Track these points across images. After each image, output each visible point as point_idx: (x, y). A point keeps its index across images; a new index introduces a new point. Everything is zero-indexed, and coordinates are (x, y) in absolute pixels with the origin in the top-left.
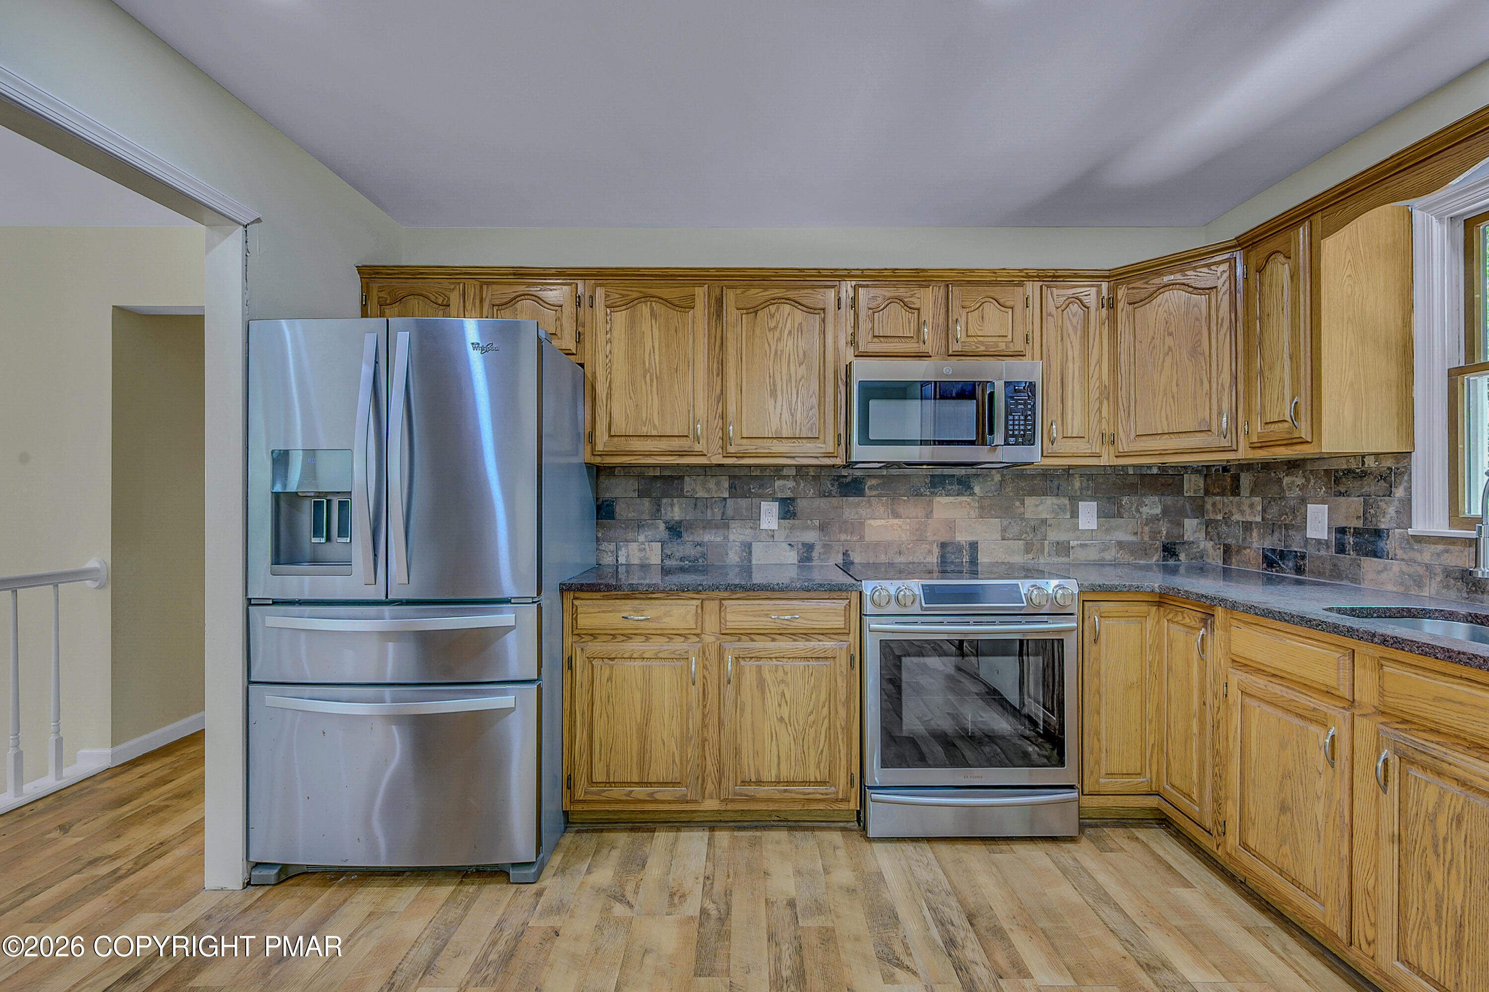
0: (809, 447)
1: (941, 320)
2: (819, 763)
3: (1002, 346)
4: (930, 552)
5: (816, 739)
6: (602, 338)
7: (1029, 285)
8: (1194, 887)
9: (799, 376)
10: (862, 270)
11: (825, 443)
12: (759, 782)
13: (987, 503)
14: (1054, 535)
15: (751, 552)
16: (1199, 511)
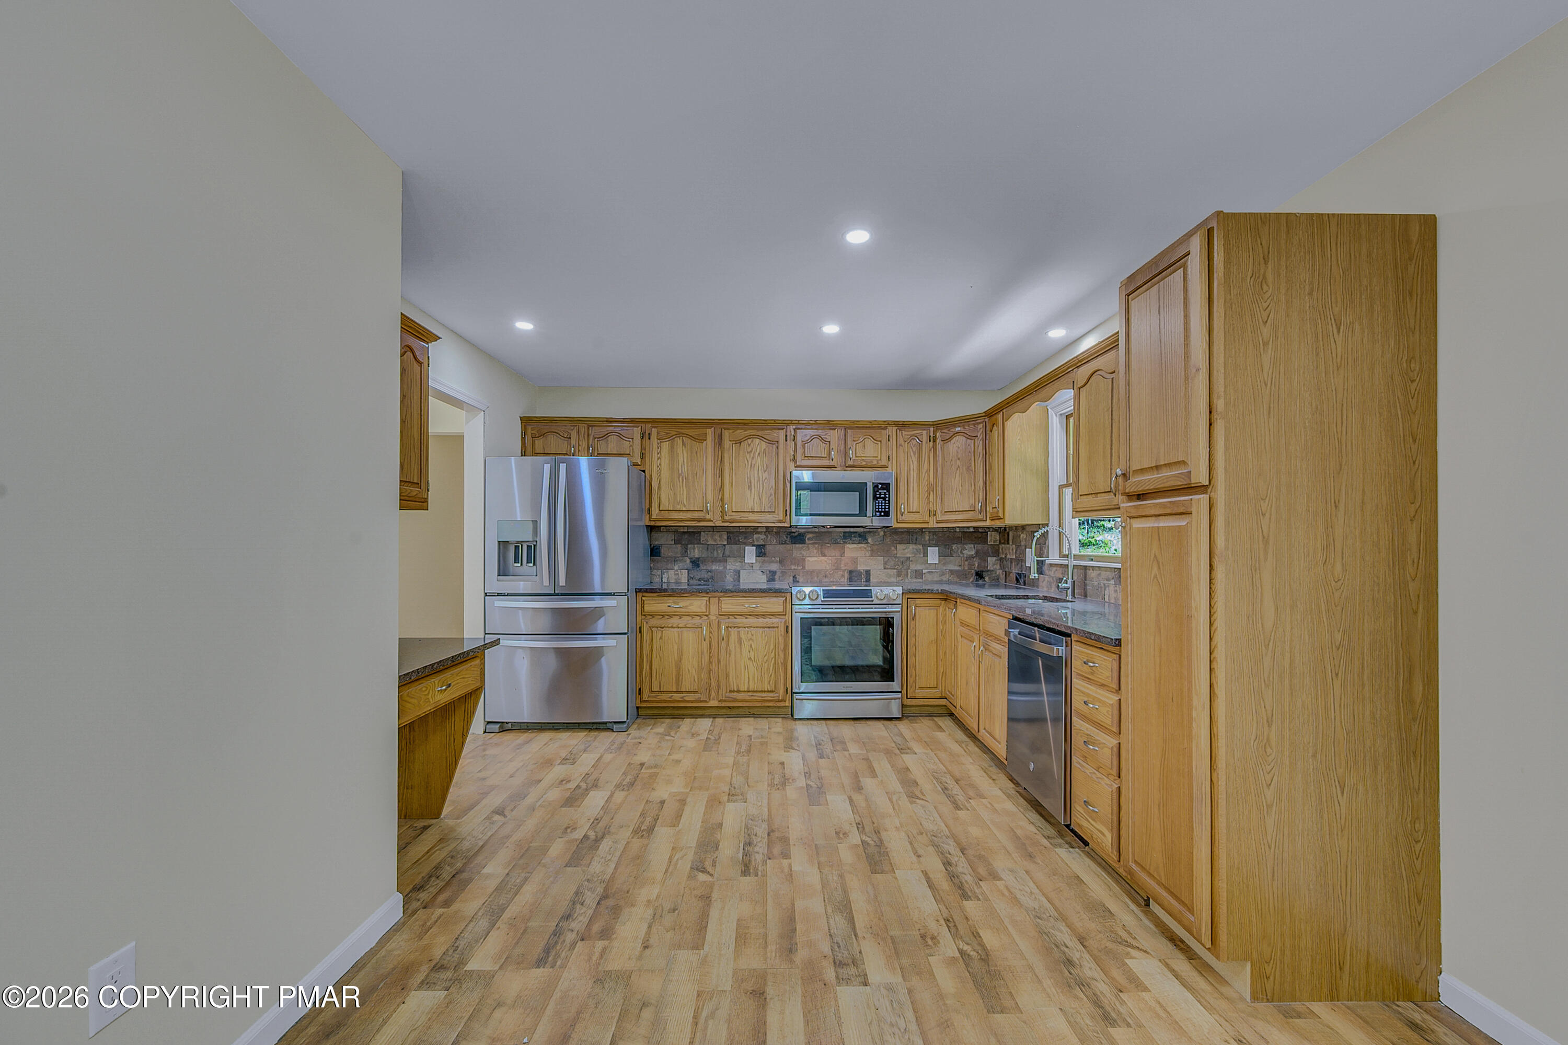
0: (769, 517)
1: (842, 447)
2: (769, 681)
3: (875, 462)
4: (843, 576)
5: (768, 669)
6: (655, 456)
7: (890, 428)
8: (944, 731)
9: (764, 478)
10: (799, 421)
11: (778, 515)
12: (738, 691)
13: (875, 548)
14: (913, 567)
15: (739, 576)
16: (996, 553)
